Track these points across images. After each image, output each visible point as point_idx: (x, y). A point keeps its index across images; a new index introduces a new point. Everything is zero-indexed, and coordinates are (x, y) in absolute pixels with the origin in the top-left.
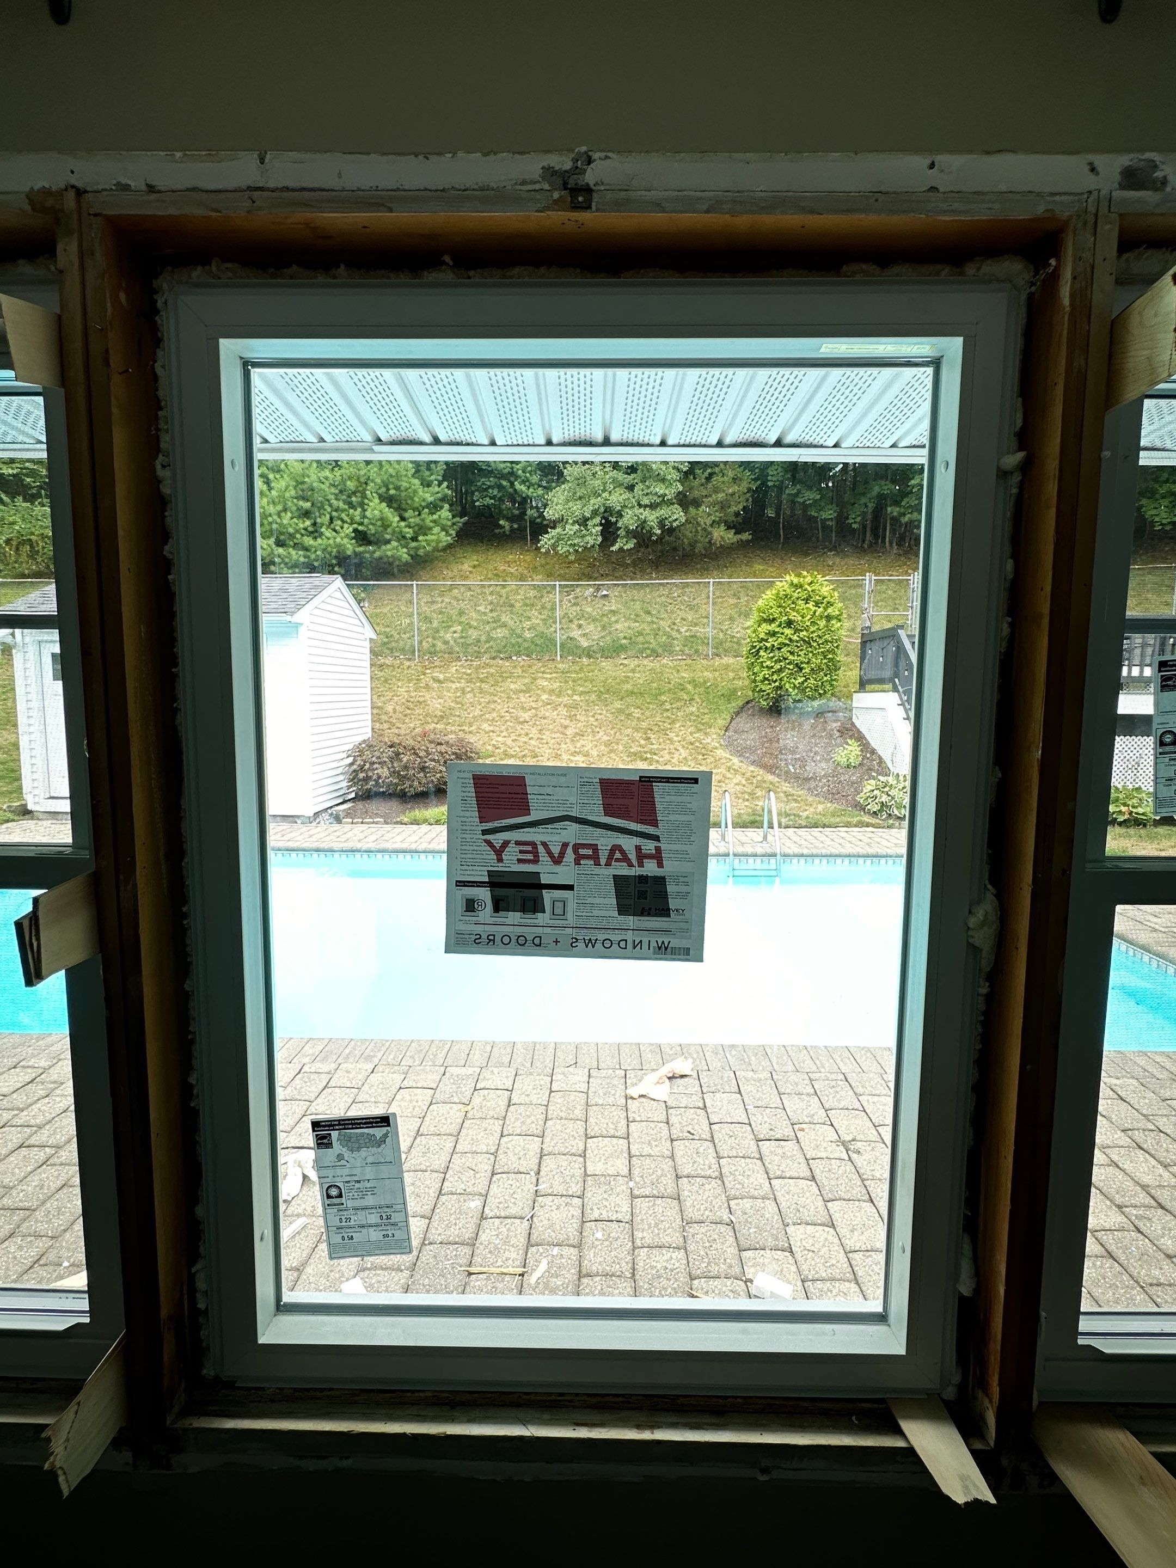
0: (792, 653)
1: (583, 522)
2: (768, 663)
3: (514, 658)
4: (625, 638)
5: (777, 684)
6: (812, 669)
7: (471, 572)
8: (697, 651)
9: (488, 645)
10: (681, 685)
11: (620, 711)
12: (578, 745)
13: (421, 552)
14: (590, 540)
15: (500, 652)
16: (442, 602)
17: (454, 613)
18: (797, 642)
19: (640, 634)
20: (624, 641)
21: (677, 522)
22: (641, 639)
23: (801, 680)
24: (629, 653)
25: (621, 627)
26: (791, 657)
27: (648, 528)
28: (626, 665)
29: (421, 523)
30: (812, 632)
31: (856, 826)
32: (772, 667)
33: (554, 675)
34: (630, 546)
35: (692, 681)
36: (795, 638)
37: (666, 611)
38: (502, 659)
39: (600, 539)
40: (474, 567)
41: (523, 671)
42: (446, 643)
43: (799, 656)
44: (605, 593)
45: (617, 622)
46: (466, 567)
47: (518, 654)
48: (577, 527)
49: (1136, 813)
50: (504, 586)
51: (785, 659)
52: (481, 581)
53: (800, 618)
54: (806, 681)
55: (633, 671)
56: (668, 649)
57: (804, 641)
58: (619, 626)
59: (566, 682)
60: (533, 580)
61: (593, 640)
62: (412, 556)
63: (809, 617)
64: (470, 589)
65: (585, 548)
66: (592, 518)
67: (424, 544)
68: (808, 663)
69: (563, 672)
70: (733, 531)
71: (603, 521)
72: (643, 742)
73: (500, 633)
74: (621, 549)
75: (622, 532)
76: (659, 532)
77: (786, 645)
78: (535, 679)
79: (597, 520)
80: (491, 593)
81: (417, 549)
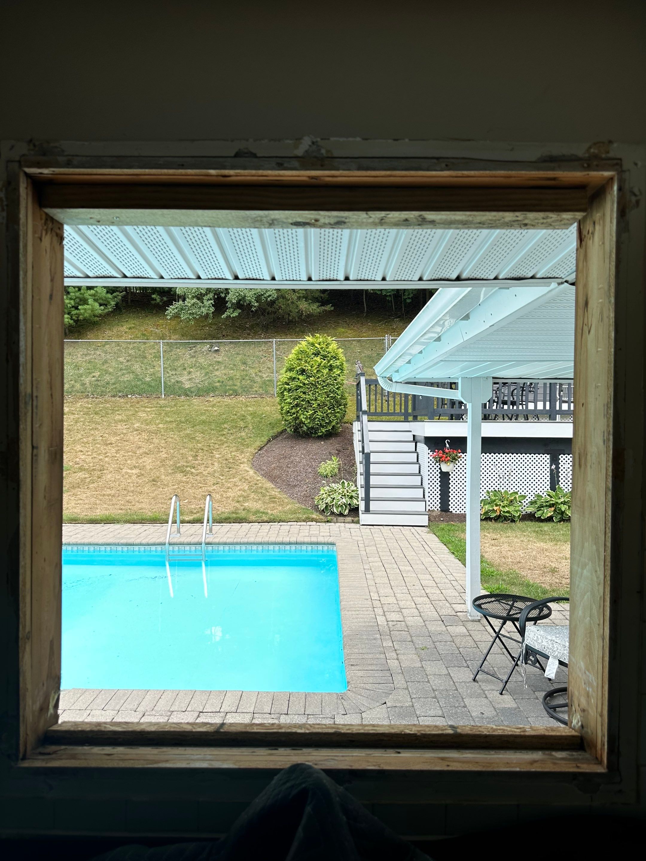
0: (304, 393)
1: (200, 297)
2: (289, 400)
3: (129, 396)
4: (219, 382)
5: (295, 415)
6: (319, 405)
7: (126, 333)
8: (266, 392)
9: (114, 386)
10: (244, 416)
11: (188, 435)
12: (141, 461)
13: (81, 317)
14: (204, 310)
15: (120, 391)
16: (95, 354)
17: (99, 362)
18: (308, 384)
19: (231, 379)
20: (218, 384)
21: (270, 298)
22: (231, 382)
23: (311, 412)
24: (217, 393)
25: (220, 374)
26: (304, 396)
27: (248, 302)
28: (210, 401)
29: (81, 296)
30: (318, 378)
31: (304, 521)
32: (290, 403)
33: (154, 409)
34: (235, 314)
35: (254, 415)
36: (306, 382)
37: (259, 362)
38: (120, 397)
39: (212, 309)
40: (130, 328)
41: (131, 406)
42: (83, 385)
43: (309, 395)
44: (216, 348)
45: (217, 370)
46: (125, 328)
47: (133, 394)
48: (195, 300)
49: (504, 512)
50: (145, 343)
51: (300, 397)
52: (131, 339)
53: (310, 368)
54: (315, 413)
55: (213, 406)
56: (246, 390)
57: (312, 384)
58: (217, 373)
59: (160, 414)
60: (170, 339)
61: (195, 383)
62: (75, 321)
63: (316, 366)
64: (118, 345)
65: (201, 316)
66: (206, 294)
67: (82, 311)
68: (316, 400)
69: (161, 407)
70: (320, 304)
71: (216, 296)
72: (190, 458)
73: (128, 377)
74: (229, 317)
75: (229, 305)
76: (256, 304)
77: (300, 387)
78: (137, 412)
79: (211, 295)
80: (133, 348)
81: (78, 315)
